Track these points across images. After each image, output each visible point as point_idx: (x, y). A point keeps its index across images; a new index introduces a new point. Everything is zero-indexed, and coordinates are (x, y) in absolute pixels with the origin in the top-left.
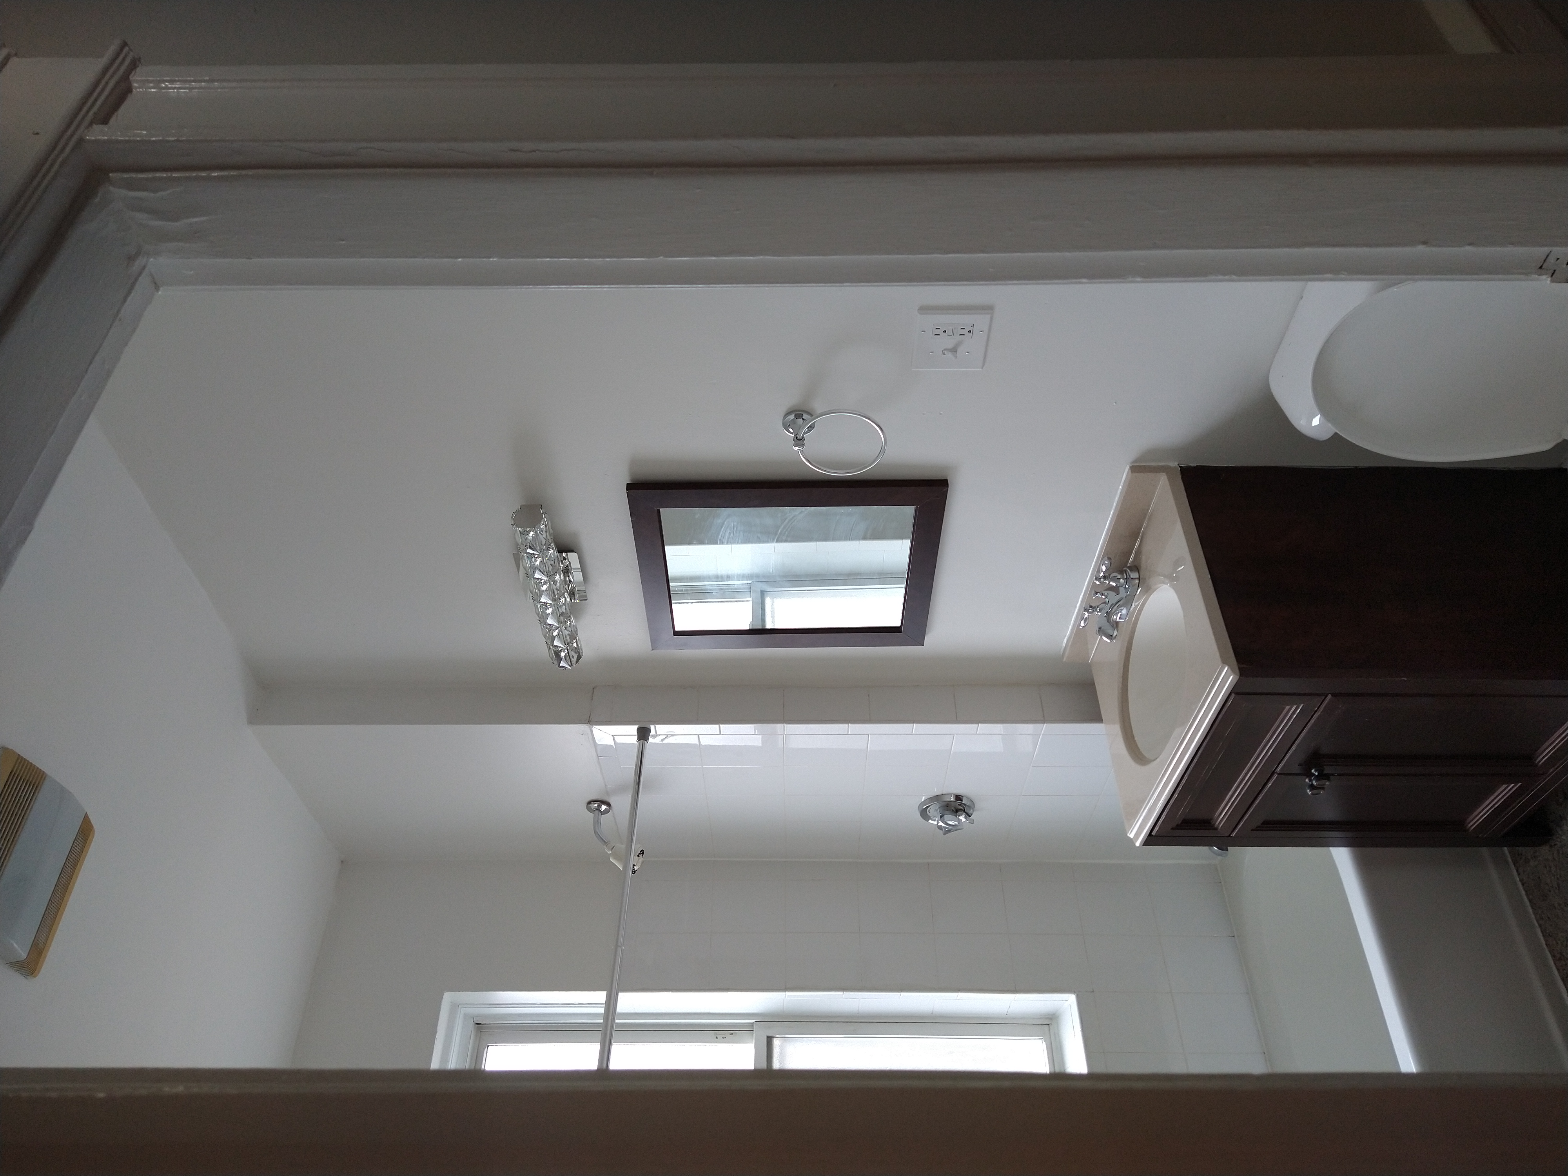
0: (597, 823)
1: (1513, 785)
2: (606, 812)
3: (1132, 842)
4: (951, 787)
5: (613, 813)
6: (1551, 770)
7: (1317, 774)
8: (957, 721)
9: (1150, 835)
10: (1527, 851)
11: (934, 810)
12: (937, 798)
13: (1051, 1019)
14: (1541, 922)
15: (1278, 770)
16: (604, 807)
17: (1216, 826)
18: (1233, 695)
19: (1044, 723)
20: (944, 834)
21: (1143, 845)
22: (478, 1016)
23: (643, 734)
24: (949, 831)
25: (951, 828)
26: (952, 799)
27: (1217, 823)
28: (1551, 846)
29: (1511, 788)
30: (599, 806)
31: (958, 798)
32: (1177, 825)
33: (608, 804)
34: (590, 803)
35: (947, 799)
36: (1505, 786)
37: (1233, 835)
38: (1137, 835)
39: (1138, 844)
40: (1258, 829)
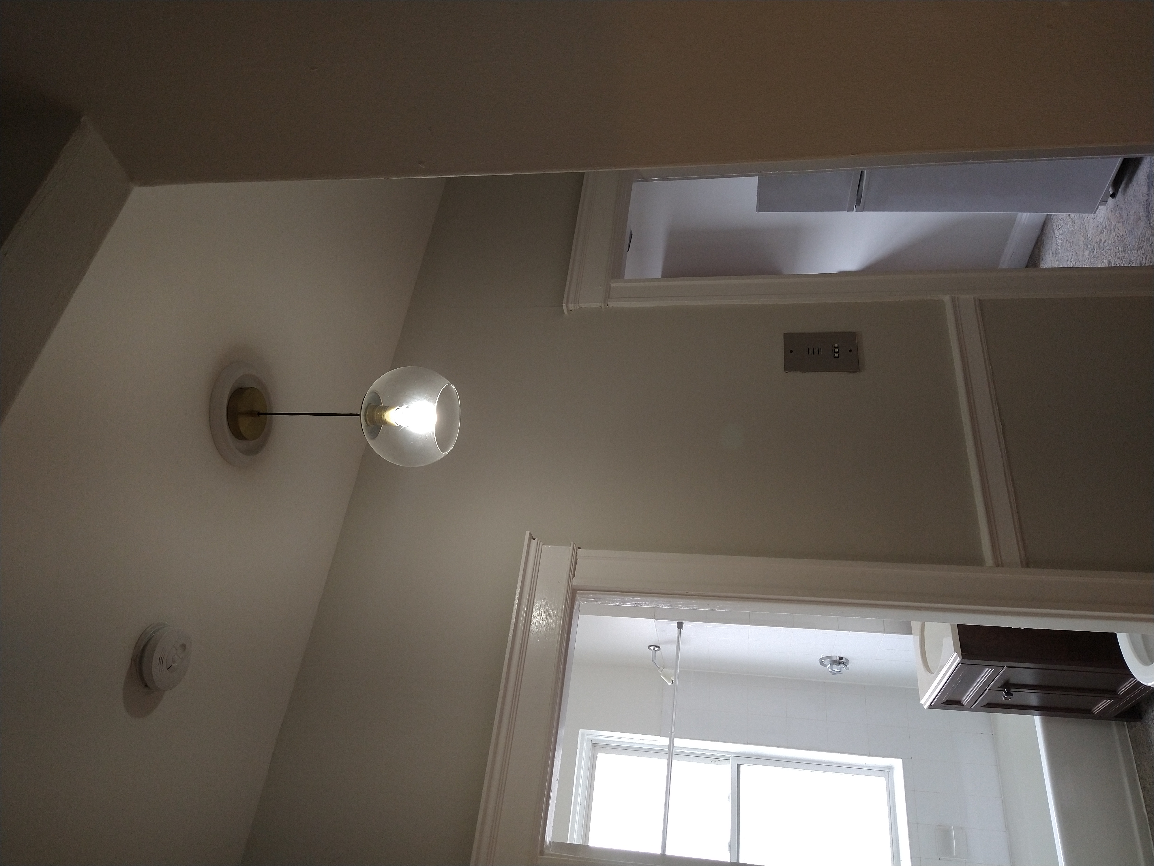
0: (653, 656)
1: (1109, 700)
2: (657, 650)
3: (922, 706)
4: (836, 654)
5: (661, 652)
6: (1128, 697)
7: (1007, 691)
8: (838, 629)
9: (931, 705)
10: (1133, 724)
11: (826, 661)
12: (829, 657)
13: (890, 768)
14: (1136, 758)
15: (989, 688)
16: (656, 649)
17: (962, 703)
18: (960, 664)
19: (884, 633)
20: (833, 675)
21: (928, 708)
22: (593, 740)
23: (680, 625)
24: (835, 674)
25: (836, 673)
26: (837, 659)
27: (964, 703)
28: (1142, 724)
29: (1109, 701)
30: (654, 649)
31: (841, 658)
32: (944, 702)
33: (659, 647)
34: (650, 646)
35: (834, 658)
36: (1106, 700)
37: (973, 707)
38: (925, 703)
39: (926, 707)
40: (984, 706)
